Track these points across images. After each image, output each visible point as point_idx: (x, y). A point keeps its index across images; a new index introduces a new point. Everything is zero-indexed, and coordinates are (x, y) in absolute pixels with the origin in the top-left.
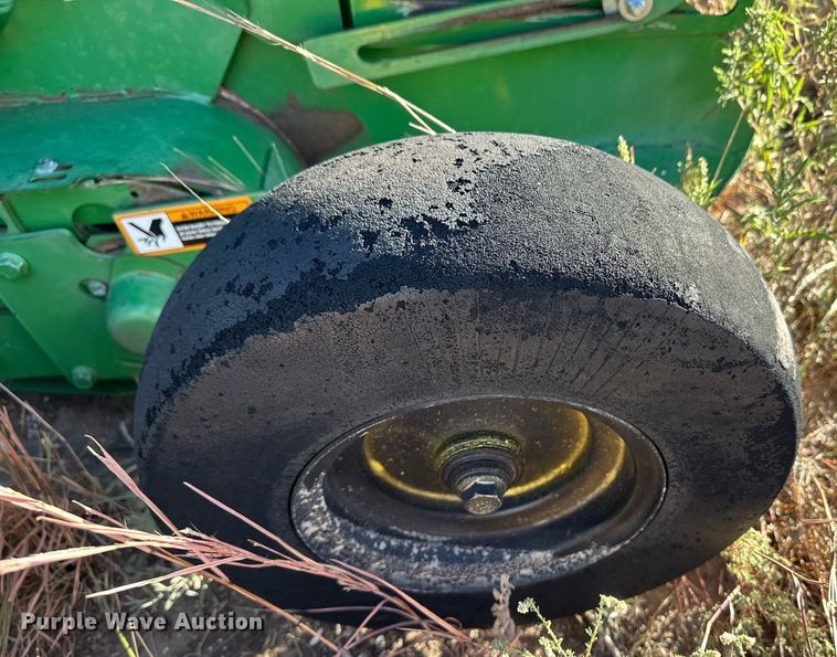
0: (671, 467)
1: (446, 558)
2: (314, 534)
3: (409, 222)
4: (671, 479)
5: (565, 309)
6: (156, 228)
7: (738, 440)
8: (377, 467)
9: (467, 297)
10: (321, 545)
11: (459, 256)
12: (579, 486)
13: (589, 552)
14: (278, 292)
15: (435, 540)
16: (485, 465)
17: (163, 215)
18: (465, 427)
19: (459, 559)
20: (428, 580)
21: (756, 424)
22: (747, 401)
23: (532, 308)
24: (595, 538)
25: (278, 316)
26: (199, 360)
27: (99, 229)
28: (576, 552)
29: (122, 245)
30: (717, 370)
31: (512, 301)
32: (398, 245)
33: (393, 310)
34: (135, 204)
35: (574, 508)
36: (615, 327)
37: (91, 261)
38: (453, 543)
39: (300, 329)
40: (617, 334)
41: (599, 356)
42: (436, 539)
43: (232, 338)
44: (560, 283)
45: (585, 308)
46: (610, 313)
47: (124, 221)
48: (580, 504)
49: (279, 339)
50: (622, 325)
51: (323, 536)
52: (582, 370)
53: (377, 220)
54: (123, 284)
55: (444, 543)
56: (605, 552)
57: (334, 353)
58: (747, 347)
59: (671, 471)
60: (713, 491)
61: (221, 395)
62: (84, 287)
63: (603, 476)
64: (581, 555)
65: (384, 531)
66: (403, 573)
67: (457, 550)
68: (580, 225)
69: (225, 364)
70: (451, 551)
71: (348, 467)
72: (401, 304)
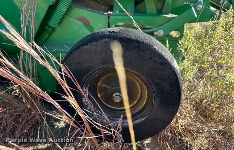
0: (155, 92)
2: (85, 102)
4: (155, 96)
5: (133, 46)
7: (167, 85)
8: (99, 95)
10: (85, 105)
12: (138, 105)
13: (139, 120)
19: (112, 119)
20: (105, 122)
21: (171, 81)
22: (168, 74)
23: (127, 44)
24: (140, 116)
28: (136, 120)
30: (161, 64)
31: (124, 43)
33: (104, 42)
35: (137, 111)
36: (142, 51)
38: (111, 117)
39: (89, 45)
40: (142, 53)
41: (139, 58)
42: (108, 115)
44: (132, 40)
45: (136, 46)
46: (141, 47)
48: (138, 110)
49: (86, 47)
50: (143, 51)
51: (86, 103)
52: (136, 61)
55: (110, 116)
56: (142, 120)
57: (94, 51)
58: (167, 60)
59: (155, 94)
60: (164, 101)
61: (75, 59)
63: (143, 103)
64: (137, 121)
66: (100, 119)
67: (112, 118)
69: (76, 52)
70: (111, 118)
72: (105, 41)
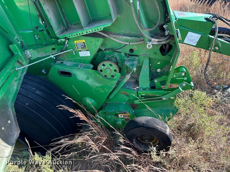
1: (144, 148)
3: (142, 123)
6: (121, 116)
8: (139, 139)
9: (145, 128)
11: (145, 126)
14: (135, 127)
15: (143, 146)
16: (147, 139)
17: (122, 115)
18: (145, 136)
25: (134, 128)
26: (130, 130)
27: (117, 115)
29: (118, 116)
30: (161, 134)
31: (148, 129)
32: (141, 125)
33: (141, 128)
34: (120, 114)
37: (115, 117)
39: (135, 129)
41: (153, 132)
43: (132, 129)
44: (150, 128)
45: (152, 130)
46: (154, 130)
47: (119, 115)
49: (134, 129)
53: (141, 123)
54: (118, 120)
57: (137, 131)
58: (163, 133)
62: (114, 120)
65: (139, 144)
68: (152, 124)
71: (137, 138)
